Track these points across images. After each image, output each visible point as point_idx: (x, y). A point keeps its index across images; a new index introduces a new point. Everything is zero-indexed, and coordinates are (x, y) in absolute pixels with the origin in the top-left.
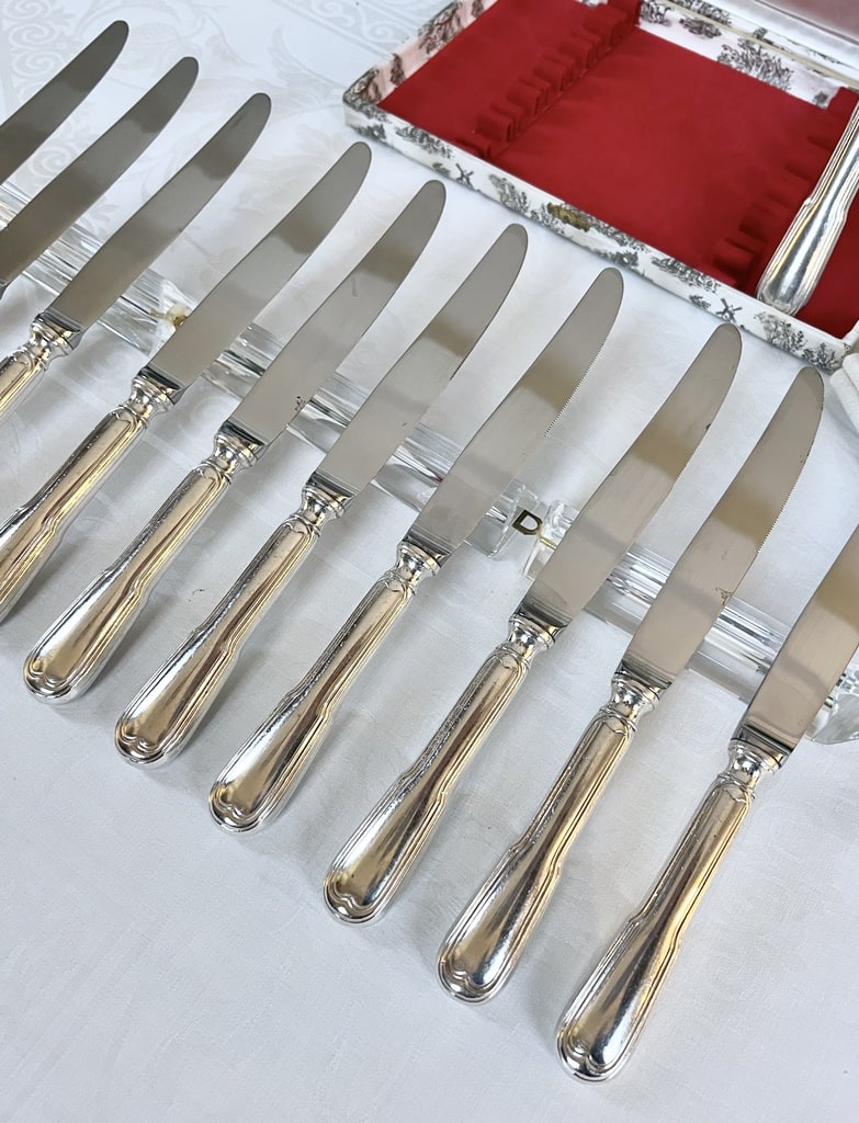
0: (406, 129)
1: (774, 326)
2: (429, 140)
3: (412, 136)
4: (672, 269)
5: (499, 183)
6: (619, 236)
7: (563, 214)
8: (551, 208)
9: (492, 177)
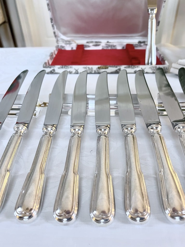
0: (60, 67)
1: (153, 68)
2: (67, 67)
3: (62, 67)
4: (129, 67)
5: (85, 68)
6: (115, 66)
7: (102, 67)
8: (99, 68)
9: (84, 67)
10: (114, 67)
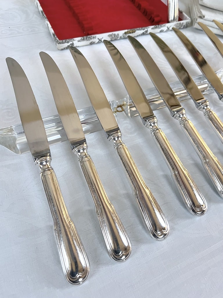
0: (81, 39)
3: (84, 39)
4: (156, 28)
7: (129, 32)
8: (125, 33)
10: (142, 29)
